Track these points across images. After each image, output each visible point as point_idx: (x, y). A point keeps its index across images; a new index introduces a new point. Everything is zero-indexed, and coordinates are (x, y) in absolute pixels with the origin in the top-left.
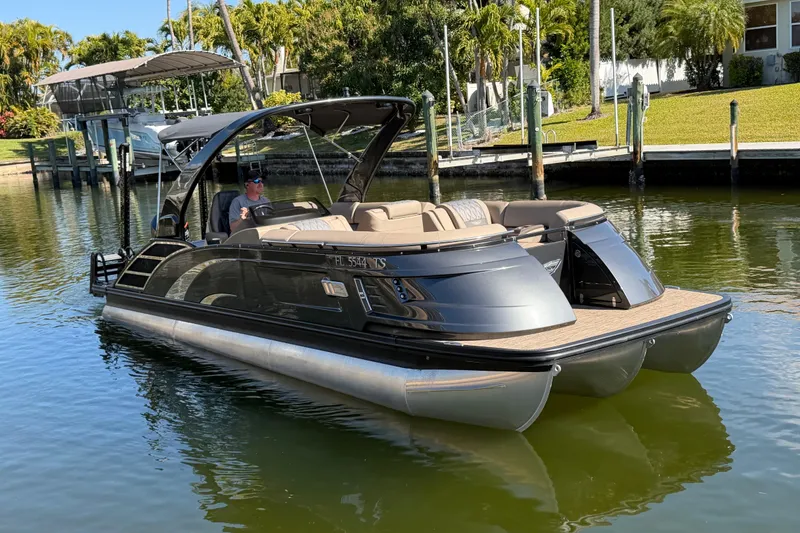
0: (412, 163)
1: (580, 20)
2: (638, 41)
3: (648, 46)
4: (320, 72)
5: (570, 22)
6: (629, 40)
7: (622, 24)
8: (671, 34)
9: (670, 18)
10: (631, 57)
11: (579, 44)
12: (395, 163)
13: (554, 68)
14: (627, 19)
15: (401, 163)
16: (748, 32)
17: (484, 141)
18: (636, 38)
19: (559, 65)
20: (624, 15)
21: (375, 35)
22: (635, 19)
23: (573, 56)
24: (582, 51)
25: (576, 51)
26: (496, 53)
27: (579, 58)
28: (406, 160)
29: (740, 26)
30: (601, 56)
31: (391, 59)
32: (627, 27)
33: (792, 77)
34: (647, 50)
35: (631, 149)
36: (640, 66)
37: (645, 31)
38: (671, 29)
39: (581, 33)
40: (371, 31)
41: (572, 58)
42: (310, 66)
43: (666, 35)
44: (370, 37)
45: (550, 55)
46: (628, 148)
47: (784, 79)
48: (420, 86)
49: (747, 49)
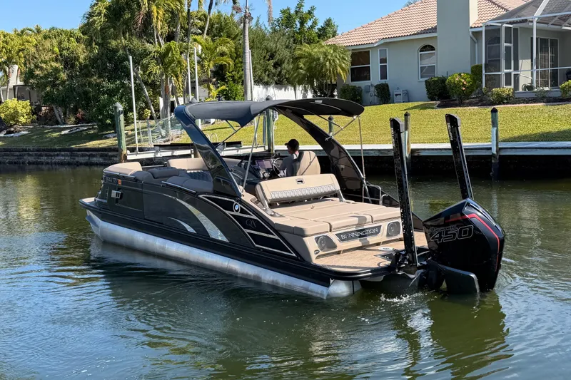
0: (114, 156)
1: (238, 56)
2: (280, 72)
3: (287, 76)
4: (41, 86)
5: (231, 57)
6: (274, 71)
7: (269, 60)
8: (301, 68)
9: (301, 58)
10: (276, 83)
11: (238, 73)
12: (102, 156)
13: (220, 89)
14: (272, 56)
15: (106, 155)
16: (352, 69)
17: (169, 140)
18: (279, 69)
19: (224, 87)
20: (269, 53)
21: (85, 59)
22: (278, 57)
23: (234, 81)
24: (240, 78)
25: (236, 78)
26: (177, 77)
27: (238, 83)
28: (110, 154)
29: (347, 65)
30: (255, 82)
31: (99, 77)
32: (272, 62)
33: (381, 100)
34: (287, 78)
35: (267, 148)
36: (283, 89)
37: (285, 65)
38: (302, 65)
39: (239, 65)
40: (82, 56)
41: (234, 82)
42: (32, 81)
43: (298, 68)
44: (81, 60)
45: (217, 80)
46: (264, 147)
47: (376, 101)
48: (121, 98)
49: (352, 81)
